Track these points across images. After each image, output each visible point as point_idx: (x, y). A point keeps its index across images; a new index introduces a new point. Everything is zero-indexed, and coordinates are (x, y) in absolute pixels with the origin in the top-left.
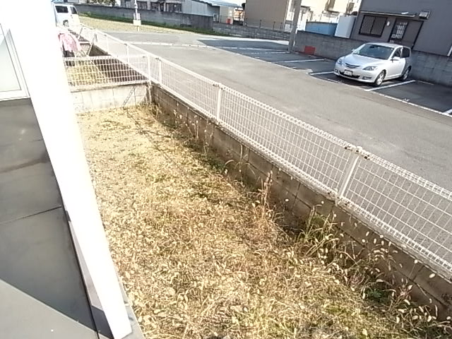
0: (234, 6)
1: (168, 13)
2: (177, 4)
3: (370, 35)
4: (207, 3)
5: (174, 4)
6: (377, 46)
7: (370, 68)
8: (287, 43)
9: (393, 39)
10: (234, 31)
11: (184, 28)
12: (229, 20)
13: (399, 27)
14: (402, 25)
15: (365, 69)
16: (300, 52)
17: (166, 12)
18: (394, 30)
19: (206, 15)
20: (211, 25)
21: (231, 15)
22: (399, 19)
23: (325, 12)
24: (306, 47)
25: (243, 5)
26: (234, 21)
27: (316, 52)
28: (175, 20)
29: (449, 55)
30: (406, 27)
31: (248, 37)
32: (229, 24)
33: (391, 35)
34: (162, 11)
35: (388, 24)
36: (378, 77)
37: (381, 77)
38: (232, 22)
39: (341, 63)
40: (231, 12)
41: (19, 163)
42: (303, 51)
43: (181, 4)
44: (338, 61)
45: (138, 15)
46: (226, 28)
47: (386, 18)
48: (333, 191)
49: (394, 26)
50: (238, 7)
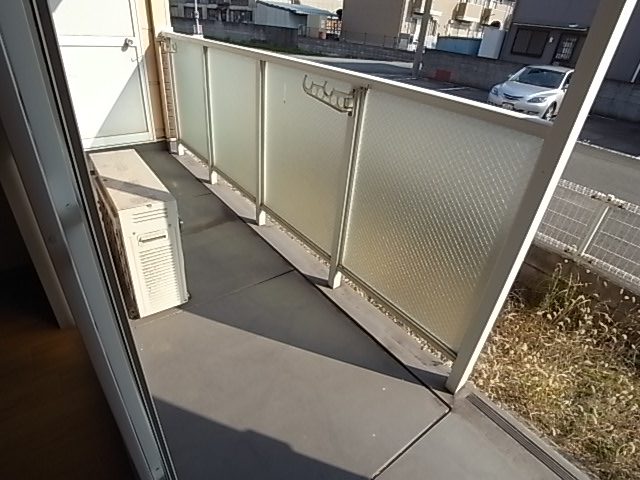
0: (326, 14)
1: (234, 24)
2: (245, 11)
3: (527, 55)
4: (289, 10)
5: (242, 11)
6: (543, 70)
7: (536, 100)
8: (410, 65)
9: (558, 60)
10: (328, 48)
11: (257, 44)
12: (321, 33)
13: (566, 44)
14: (569, 42)
15: (530, 101)
16: (430, 79)
17: (230, 22)
18: (558, 48)
19: (289, 26)
20: (295, 40)
21: (323, 27)
22: (565, 34)
23: (452, 22)
24: (438, 71)
25: (339, 12)
26: (328, 35)
27: (452, 77)
28: (243, 33)
29: (633, 81)
30: (575, 44)
31: (348, 57)
32: (320, 38)
33: (555, 55)
34: (224, 20)
35: (551, 40)
36: (547, 112)
37: (550, 111)
38: (324, 37)
39: (496, 93)
40: (323, 22)
41: (203, 221)
42: (434, 76)
43: (251, 12)
44: (493, 90)
45: (199, 28)
46: (317, 44)
47: (548, 32)
48: (571, 248)
49: (559, 43)
50: (332, 15)
